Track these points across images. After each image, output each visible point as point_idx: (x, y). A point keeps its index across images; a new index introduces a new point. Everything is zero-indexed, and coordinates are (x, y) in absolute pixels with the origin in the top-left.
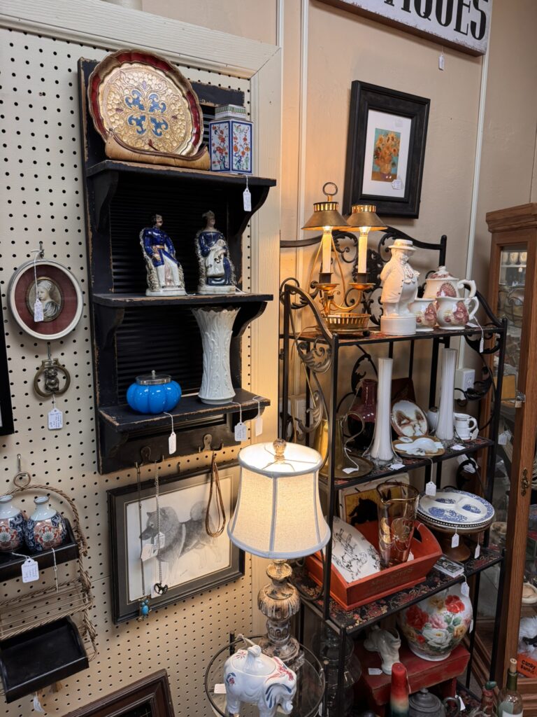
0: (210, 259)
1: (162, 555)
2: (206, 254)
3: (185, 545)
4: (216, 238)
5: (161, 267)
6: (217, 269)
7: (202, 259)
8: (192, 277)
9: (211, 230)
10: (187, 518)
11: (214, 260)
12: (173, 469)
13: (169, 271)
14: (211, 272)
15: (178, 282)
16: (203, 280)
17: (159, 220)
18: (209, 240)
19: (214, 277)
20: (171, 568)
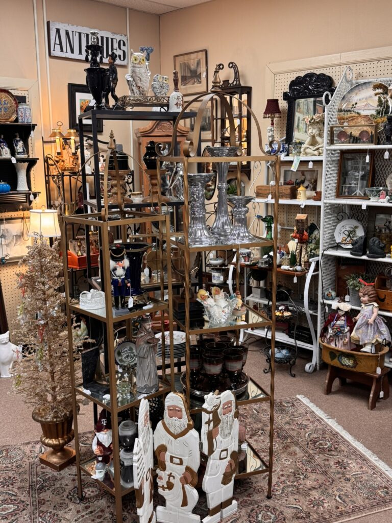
0: (18, 147)
1: (7, 245)
2: (17, 146)
3: (15, 243)
4: (19, 141)
5: (4, 150)
6: (20, 150)
7: (15, 147)
8: (13, 153)
9: (18, 139)
10: (16, 234)
11: (20, 147)
12: (9, 217)
13: (6, 150)
14: (19, 151)
15: (9, 154)
16: (16, 153)
17: (2, 136)
18: (17, 141)
19: (20, 152)
20: (11, 250)
